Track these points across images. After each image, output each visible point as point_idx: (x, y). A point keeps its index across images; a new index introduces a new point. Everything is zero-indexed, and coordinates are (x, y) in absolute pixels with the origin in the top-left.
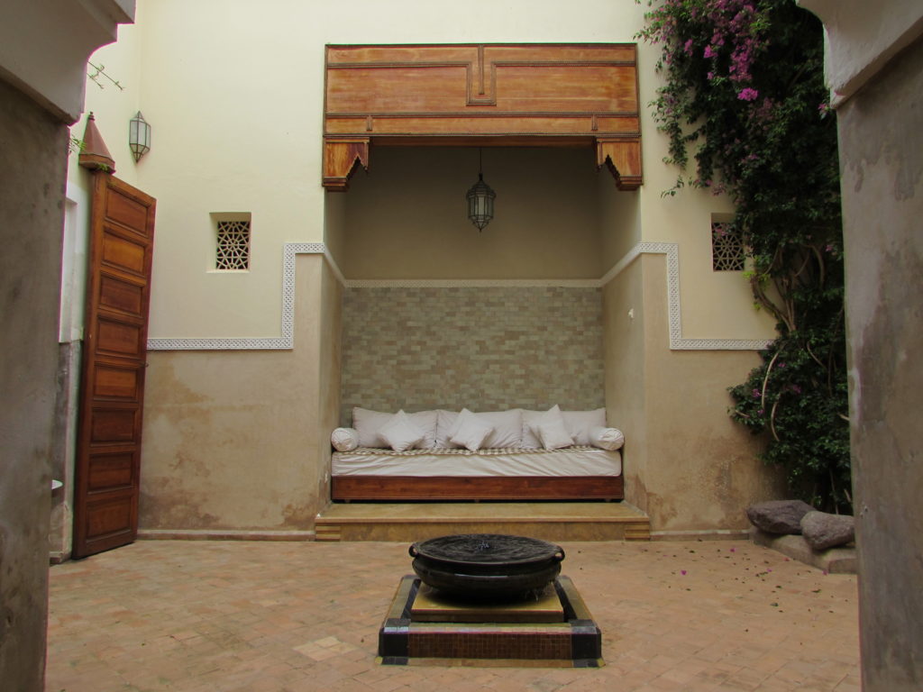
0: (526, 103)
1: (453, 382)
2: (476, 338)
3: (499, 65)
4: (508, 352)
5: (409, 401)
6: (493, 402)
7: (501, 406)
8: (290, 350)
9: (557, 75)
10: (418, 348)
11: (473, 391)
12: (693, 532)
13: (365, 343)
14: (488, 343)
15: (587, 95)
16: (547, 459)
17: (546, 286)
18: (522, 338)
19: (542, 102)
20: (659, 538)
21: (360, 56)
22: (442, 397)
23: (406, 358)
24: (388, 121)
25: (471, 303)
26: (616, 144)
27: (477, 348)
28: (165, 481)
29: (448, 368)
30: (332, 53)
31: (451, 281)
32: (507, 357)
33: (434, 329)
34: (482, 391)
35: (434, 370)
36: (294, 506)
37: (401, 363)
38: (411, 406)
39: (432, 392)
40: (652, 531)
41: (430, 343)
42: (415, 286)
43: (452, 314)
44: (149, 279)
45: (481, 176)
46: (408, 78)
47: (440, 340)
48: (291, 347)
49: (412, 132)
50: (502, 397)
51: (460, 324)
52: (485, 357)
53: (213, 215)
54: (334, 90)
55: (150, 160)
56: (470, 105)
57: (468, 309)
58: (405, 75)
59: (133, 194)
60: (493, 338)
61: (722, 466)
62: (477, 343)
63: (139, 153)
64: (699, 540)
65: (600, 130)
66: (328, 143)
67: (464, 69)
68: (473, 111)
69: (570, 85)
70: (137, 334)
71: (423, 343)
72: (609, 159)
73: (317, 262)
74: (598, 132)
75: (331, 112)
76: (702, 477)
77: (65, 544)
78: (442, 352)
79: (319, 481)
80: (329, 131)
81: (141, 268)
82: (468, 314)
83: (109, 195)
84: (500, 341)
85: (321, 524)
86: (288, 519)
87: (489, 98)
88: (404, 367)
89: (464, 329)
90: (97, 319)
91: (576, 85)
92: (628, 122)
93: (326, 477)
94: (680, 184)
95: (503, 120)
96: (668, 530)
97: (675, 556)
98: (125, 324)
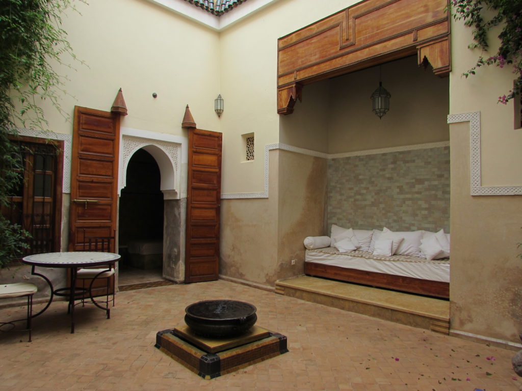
0: (372, 36)
1: (384, 212)
2: (397, 184)
3: (356, 18)
4: (417, 193)
5: (360, 223)
6: (407, 225)
7: (413, 228)
8: (267, 198)
9: (391, 10)
10: (365, 191)
11: (395, 218)
12: (484, 338)
13: (338, 189)
14: (404, 187)
15: (411, 17)
16: (414, 266)
17: (444, 146)
18: (426, 183)
19: (381, 32)
20: (457, 335)
21: (291, 39)
22: (378, 221)
23: (358, 197)
24: (303, 71)
25: (394, 162)
26: (431, 46)
27: (398, 190)
28: (229, 256)
29: (381, 203)
30: (281, 42)
31: (382, 149)
32: (417, 196)
33: (373, 179)
34: (401, 218)
35: (373, 204)
36: (269, 274)
37: (356, 200)
38: (361, 225)
39: (372, 217)
40: (452, 329)
41: (371, 188)
42: (363, 155)
43: (383, 170)
44: (220, 168)
45: (381, 83)
46: (312, 43)
47: (376, 186)
49: (313, 74)
50: (413, 222)
51: (387, 175)
52: (402, 196)
53: (243, 136)
54: (281, 62)
55: (224, 115)
56: (341, 49)
57: (392, 166)
58: (310, 42)
59: (209, 133)
60: (407, 184)
61: (517, 291)
62: (398, 187)
63: (219, 113)
64: (487, 345)
65: (419, 39)
66: (279, 91)
67: (338, 27)
68: (343, 52)
69: (400, 14)
70: (215, 192)
71: (367, 189)
72: (425, 59)
73: (277, 153)
74: (418, 41)
75: (280, 74)
76: (496, 297)
77: (182, 277)
78: (378, 193)
79: (280, 263)
80: (280, 84)
81: (216, 164)
82: (392, 169)
83: (195, 137)
84: (412, 186)
85: (278, 285)
86: (267, 280)
87: (352, 41)
88: (358, 203)
89: (390, 179)
90: (191, 189)
91: (403, 12)
92: (440, 27)
93: (293, 262)
94: (479, 64)
95: (358, 53)
96: (465, 331)
97: (431, 349)
98: (207, 189)
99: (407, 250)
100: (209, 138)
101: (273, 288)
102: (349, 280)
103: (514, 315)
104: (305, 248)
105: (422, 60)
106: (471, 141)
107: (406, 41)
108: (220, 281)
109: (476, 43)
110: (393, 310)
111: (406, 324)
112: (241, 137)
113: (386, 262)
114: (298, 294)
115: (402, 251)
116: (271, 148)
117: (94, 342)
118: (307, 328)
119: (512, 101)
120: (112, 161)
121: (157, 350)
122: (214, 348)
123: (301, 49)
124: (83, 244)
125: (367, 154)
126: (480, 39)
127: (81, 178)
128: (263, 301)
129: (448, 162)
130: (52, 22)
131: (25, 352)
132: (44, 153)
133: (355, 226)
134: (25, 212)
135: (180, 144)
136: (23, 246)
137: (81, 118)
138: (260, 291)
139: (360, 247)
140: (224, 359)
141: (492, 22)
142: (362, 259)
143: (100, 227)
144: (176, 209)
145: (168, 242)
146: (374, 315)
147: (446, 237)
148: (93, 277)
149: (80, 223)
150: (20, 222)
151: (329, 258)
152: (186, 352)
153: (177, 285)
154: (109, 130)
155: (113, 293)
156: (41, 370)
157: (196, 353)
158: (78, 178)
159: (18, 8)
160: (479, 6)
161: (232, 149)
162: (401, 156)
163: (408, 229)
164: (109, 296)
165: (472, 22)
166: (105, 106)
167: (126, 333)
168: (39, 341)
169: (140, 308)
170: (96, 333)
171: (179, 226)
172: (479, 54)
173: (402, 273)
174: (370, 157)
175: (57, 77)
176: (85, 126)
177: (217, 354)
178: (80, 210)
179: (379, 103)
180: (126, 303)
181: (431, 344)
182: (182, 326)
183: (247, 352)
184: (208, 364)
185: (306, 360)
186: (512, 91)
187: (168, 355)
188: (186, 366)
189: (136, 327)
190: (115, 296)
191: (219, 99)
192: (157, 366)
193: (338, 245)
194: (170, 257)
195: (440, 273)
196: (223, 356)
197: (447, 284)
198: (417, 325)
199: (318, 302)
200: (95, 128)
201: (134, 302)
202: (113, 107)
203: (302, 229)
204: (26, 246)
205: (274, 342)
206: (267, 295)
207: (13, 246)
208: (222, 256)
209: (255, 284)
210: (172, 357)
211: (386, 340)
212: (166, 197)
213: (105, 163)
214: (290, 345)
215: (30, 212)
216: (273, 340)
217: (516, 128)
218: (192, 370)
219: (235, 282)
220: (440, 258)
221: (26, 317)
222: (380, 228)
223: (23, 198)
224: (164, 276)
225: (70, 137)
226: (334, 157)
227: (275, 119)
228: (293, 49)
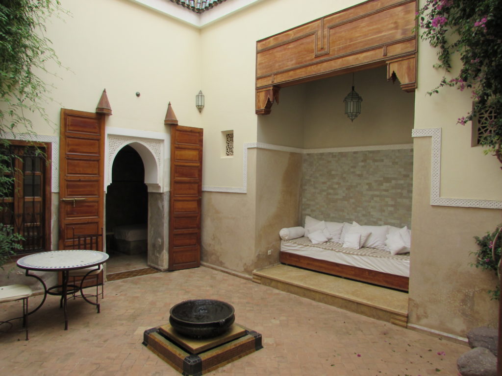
0: (345, 48)
1: (353, 206)
2: (366, 181)
3: (331, 28)
4: (386, 190)
5: (332, 215)
6: (375, 220)
7: (380, 222)
8: (246, 194)
9: (363, 24)
10: (336, 186)
11: (364, 212)
12: (437, 332)
13: (312, 183)
14: (373, 184)
15: (382, 32)
16: (379, 261)
18: (393, 182)
19: (354, 44)
20: (414, 329)
21: (269, 43)
22: (348, 214)
23: (331, 191)
24: (280, 75)
25: (364, 161)
26: (399, 62)
27: (367, 187)
28: (210, 245)
29: (351, 198)
30: (259, 44)
31: (354, 148)
32: (384, 193)
33: (345, 175)
34: (369, 213)
35: (345, 199)
36: (247, 264)
37: (328, 194)
39: (343, 211)
40: (410, 322)
41: (342, 184)
42: (335, 151)
43: (354, 167)
44: (201, 162)
45: (353, 88)
46: (289, 49)
47: (348, 182)
48: (245, 192)
49: (289, 79)
50: (380, 217)
51: (358, 172)
52: (371, 193)
54: (260, 64)
55: (205, 110)
56: (317, 57)
57: (363, 164)
58: (288, 47)
59: (190, 130)
60: (376, 181)
61: (467, 293)
62: (367, 184)
63: (200, 109)
64: (440, 339)
65: (389, 55)
66: (258, 92)
67: (314, 36)
68: (318, 60)
69: (371, 28)
70: (196, 186)
71: (338, 184)
72: (394, 74)
73: (255, 152)
74: (387, 56)
75: (258, 76)
76: (449, 297)
77: (166, 265)
78: (348, 189)
79: (257, 254)
80: (258, 86)
81: (197, 159)
82: (363, 167)
83: (177, 133)
84: (380, 183)
85: (255, 275)
86: (245, 269)
87: (326, 50)
88: (330, 196)
89: (360, 176)
90: (174, 183)
91: (375, 27)
92: (408, 45)
93: (269, 252)
94: (443, 83)
95: (332, 63)
96: (421, 325)
97: (390, 344)
98: (189, 183)
99: (374, 243)
100: (190, 133)
101: (251, 277)
102: (321, 271)
103: (464, 314)
104: (281, 239)
105: (391, 75)
106: (432, 155)
107: (376, 56)
108: (201, 268)
109: (440, 63)
110: (358, 304)
111: (369, 316)
112: (221, 133)
113: (353, 256)
114: (273, 283)
115: (370, 244)
116: (250, 147)
117: (86, 340)
118: (280, 321)
119: (470, 123)
120: (98, 161)
121: (145, 347)
122: (196, 350)
123: (279, 54)
124: (72, 240)
125: (339, 151)
126: (444, 61)
127: (68, 178)
128: (241, 291)
129: (412, 164)
130: (36, 31)
131: (23, 351)
132: (32, 156)
133: (327, 218)
134: (16, 212)
135: (163, 141)
136: (16, 247)
137: (68, 120)
138: (238, 279)
139: (331, 239)
140: (205, 360)
141: (456, 45)
142: (333, 252)
143: (88, 223)
144: (159, 202)
145: (152, 232)
146: (341, 307)
147: (409, 232)
148: (85, 275)
149: (70, 219)
150: (12, 223)
151: (303, 249)
152: (171, 353)
153: (161, 273)
154: (94, 131)
155: (102, 284)
156: (40, 371)
157: (180, 355)
158: (66, 178)
159: (4, 23)
160: (445, 28)
161: (213, 145)
162: (371, 155)
163: (375, 223)
164: (99, 287)
165: (437, 43)
166: (90, 107)
167: (116, 329)
168: (35, 339)
169: (127, 300)
170: (88, 329)
171: (163, 217)
172: (442, 74)
173: (368, 267)
174: (343, 155)
175: (43, 85)
176: (71, 128)
177: (199, 355)
178: (69, 208)
179: (351, 107)
180: (114, 295)
181: (390, 338)
182: (167, 327)
183: (225, 352)
184: (191, 366)
185: (278, 357)
186: (471, 113)
187: (154, 353)
188: (171, 365)
189: (124, 322)
190: (104, 286)
191: (200, 95)
192: (145, 366)
193: (311, 236)
194: (154, 246)
195: (400, 268)
196: (204, 357)
197: (407, 279)
198: (379, 318)
199: (291, 292)
200: (81, 129)
201: (122, 293)
202: (97, 109)
203: (280, 221)
204: (19, 247)
205: (250, 340)
206: (245, 283)
207: (6, 248)
208: (203, 245)
209: (233, 272)
210: (158, 355)
211: (350, 334)
212: (150, 190)
213: (91, 162)
214: (265, 341)
215: (21, 211)
216: (250, 339)
217: (473, 146)
218: (177, 370)
219: (216, 269)
220: (403, 253)
221: (22, 315)
222: (350, 221)
223: (14, 199)
224: (149, 263)
225: (58, 139)
226: (309, 152)
227: (253, 119)
228: (271, 52)
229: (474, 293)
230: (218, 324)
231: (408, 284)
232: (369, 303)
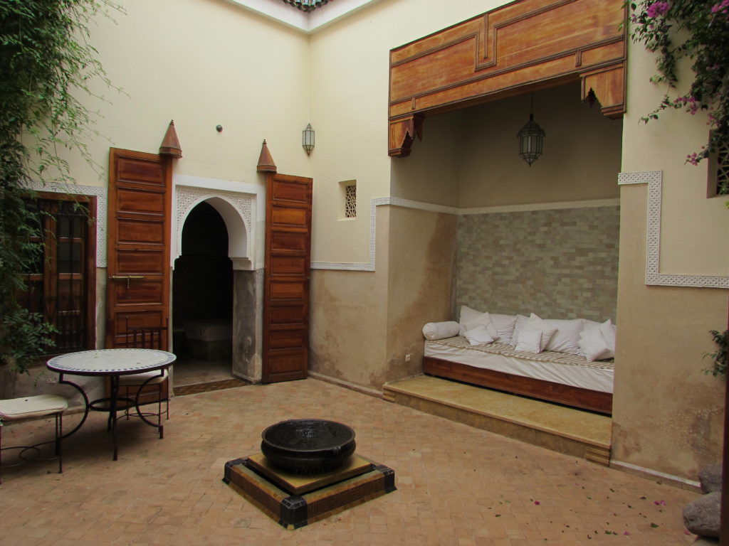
0: (520, 56)
1: (532, 291)
2: (551, 254)
3: (499, 28)
4: (580, 268)
5: (500, 304)
6: (563, 311)
7: (570, 315)
8: (373, 272)
9: (546, 21)
10: (506, 262)
11: (547, 300)
12: (655, 473)
13: (471, 258)
14: (561, 258)
16: (569, 370)
18: (591, 255)
19: (533, 50)
20: (619, 468)
21: (409, 51)
22: (523, 303)
23: (498, 269)
24: (424, 98)
25: (548, 224)
26: (599, 75)
27: (552, 263)
28: (322, 347)
29: (529, 279)
30: (394, 54)
31: (532, 205)
32: (577, 271)
33: (519, 246)
34: (555, 300)
35: (518, 280)
36: (375, 374)
37: (495, 273)
38: (501, 308)
39: (516, 298)
40: (614, 458)
41: (515, 258)
42: (506, 211)
43: (533, 234)
44: (309, 227)
45: (531, 117)
46: (437, 60)
47: (523, 255)
48: (374, 270)
49: (438, 104)
50: (571, 307)
51: (538, 242)
52: (558, 271)
53: (341, 183)
54: (395, 83)
55: (315, 153)
56: (477, 70)
57: (545, 229)
58: (435, 58)
59: (294, 180)
60: (565, 254)
61: (700, 414)
62: (553, 258)
63: (308, 150)
64: (658, 483)
65: (584, 64)
66: (391, 124)
67: (474, 40)
68: (479, 75)
69: (559, 26)
70: (302, 261)
71: (510, 258)
72: (592, 93)
73: (388, 210)
74: (582, 67)
75: (392, 100)
76: (673, 420)
77: (258, 375)
78: (524, 265)
79: (389, 360)
80: (392, 115)
81: (304, 222)
82: (546, 233)
83: (276, 185)
84: (571, 257)
85: (386, 389)
86: (372, 382)
87: (492, 60)
88: (497, 277)
89: (542, 246)
90: (270, 256)
91: (563, 24)
92: (613, 49)
93: (408, 357)
94: (664, 105)
95: (500, 77)
96: (630, 463)
97: (583, 488)
98: (293, 256)
99: (562, 345)
100: (294, 185)
101: (380, 393)
102: (483, 384)
103: (694, 445)
104: (425, 339)
105: (587, 94)
106: (648, 211)
107: (566, 66)
108: (310, 380)
109: (660, 75)
110: (538, 431)
111: (554, 450)
112: (338, 185)
113: (530, 362)
114: (413, 402)
115: (556, 346)
116: (379, 204)
117: (144, 474)
118: (422, 453)
119: (705, 162)
120: (162, 223)
121: (226, 486)
122: (300, 489)
123: (422, 67)
124: (125, 336)
125: (511, 211)
126: (667, 71)
127: (120, 247)
128: (365, 412)
129: (618, 228)
130: (76, 36)
131: (54, 488)
132: (70, 214)
133: (493, 308)
134: (47, 294)
135: (255, 195)
136: (46, 343)
137: (119, 163)
138: (362, 395)
139: (499, 339)
140: (312, 504)
141: (684, 47)
142: (500, 356)
143: (148, 312)
144: (249, 283)
145: (239, 328)
146: (512, 436)
147: (613, 327)
148: (142, 383)
149: (122, 306)
150: (41, 310)
151: (456, 353)
152: (263, 492)
153: (252, 386)
154: (156, 180)
155: (166, 399)
156: (77, 514)
157: (275, 495)
158: (116, 246)
159: (30, 22)
160: (668, 23)
161: (326, 201)
162: (558, 216)
163: (564, 316)
164: (162, 404)
165: (657, 45)
166: (151, 146)
167: (184, 461)
168: (72, 471)
169: (202, 422)
170: (146, 460)
171: (254, 306)
172: (664, 91)
173: (553, 379)
174: (516, 216)
175: (85, 113)
176: (124, 176)
177: (304, 497)
178: (120, 290)
179: (529, 146)
180: (184, 414)
181: (584, 480)
182: (258, 457)
183: (341, 493)
184: (291, 511)
185: (418, 503)
186: (706, 147)
187: (240, 493)
188: (263, 511)
189: (197, 451)
190: (169, 403)
191: (309, 130)
192: (226, 510)
193: (468, 334)
194: (241, 347)
195: (600, 380)
196: (310, 499)
197: (610, 396)
198: (568, 452)
199: (439, 415)
200: (138, 177)
201: (195, 412)
202: (162, 148)
203: (422, 312)
204: (50, 342)
205: (377, 478)
206: (372, 402)
207: (33, 344)
208: (312, 347)
209: (356, 386)
210: (245, 497)
211: (525, 474)
212: (236, 267)
213: (152, 225)
214: (399, 480)
215: (54, 294)
216: (376, 476)
217: (710, 196)
218: (271, 516)
219: (330, 382)
220: (605, 359)
221: (54, 439)
222: (526, 313)
223: (43, 277)
224: (234, 372)
225: (105, 192)
226: (467, 213)
227: (385, 163)
228: (411, 66)
229: (710, 415)
230: (331, 452)
231: (611, 403)
232: (553, 430)
